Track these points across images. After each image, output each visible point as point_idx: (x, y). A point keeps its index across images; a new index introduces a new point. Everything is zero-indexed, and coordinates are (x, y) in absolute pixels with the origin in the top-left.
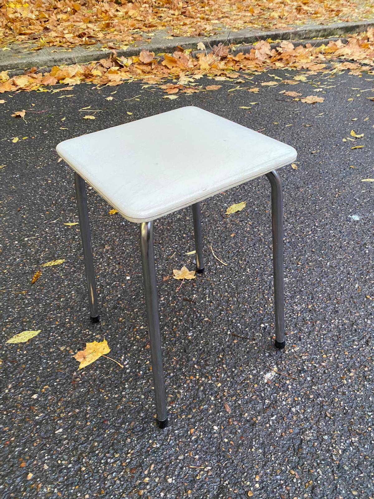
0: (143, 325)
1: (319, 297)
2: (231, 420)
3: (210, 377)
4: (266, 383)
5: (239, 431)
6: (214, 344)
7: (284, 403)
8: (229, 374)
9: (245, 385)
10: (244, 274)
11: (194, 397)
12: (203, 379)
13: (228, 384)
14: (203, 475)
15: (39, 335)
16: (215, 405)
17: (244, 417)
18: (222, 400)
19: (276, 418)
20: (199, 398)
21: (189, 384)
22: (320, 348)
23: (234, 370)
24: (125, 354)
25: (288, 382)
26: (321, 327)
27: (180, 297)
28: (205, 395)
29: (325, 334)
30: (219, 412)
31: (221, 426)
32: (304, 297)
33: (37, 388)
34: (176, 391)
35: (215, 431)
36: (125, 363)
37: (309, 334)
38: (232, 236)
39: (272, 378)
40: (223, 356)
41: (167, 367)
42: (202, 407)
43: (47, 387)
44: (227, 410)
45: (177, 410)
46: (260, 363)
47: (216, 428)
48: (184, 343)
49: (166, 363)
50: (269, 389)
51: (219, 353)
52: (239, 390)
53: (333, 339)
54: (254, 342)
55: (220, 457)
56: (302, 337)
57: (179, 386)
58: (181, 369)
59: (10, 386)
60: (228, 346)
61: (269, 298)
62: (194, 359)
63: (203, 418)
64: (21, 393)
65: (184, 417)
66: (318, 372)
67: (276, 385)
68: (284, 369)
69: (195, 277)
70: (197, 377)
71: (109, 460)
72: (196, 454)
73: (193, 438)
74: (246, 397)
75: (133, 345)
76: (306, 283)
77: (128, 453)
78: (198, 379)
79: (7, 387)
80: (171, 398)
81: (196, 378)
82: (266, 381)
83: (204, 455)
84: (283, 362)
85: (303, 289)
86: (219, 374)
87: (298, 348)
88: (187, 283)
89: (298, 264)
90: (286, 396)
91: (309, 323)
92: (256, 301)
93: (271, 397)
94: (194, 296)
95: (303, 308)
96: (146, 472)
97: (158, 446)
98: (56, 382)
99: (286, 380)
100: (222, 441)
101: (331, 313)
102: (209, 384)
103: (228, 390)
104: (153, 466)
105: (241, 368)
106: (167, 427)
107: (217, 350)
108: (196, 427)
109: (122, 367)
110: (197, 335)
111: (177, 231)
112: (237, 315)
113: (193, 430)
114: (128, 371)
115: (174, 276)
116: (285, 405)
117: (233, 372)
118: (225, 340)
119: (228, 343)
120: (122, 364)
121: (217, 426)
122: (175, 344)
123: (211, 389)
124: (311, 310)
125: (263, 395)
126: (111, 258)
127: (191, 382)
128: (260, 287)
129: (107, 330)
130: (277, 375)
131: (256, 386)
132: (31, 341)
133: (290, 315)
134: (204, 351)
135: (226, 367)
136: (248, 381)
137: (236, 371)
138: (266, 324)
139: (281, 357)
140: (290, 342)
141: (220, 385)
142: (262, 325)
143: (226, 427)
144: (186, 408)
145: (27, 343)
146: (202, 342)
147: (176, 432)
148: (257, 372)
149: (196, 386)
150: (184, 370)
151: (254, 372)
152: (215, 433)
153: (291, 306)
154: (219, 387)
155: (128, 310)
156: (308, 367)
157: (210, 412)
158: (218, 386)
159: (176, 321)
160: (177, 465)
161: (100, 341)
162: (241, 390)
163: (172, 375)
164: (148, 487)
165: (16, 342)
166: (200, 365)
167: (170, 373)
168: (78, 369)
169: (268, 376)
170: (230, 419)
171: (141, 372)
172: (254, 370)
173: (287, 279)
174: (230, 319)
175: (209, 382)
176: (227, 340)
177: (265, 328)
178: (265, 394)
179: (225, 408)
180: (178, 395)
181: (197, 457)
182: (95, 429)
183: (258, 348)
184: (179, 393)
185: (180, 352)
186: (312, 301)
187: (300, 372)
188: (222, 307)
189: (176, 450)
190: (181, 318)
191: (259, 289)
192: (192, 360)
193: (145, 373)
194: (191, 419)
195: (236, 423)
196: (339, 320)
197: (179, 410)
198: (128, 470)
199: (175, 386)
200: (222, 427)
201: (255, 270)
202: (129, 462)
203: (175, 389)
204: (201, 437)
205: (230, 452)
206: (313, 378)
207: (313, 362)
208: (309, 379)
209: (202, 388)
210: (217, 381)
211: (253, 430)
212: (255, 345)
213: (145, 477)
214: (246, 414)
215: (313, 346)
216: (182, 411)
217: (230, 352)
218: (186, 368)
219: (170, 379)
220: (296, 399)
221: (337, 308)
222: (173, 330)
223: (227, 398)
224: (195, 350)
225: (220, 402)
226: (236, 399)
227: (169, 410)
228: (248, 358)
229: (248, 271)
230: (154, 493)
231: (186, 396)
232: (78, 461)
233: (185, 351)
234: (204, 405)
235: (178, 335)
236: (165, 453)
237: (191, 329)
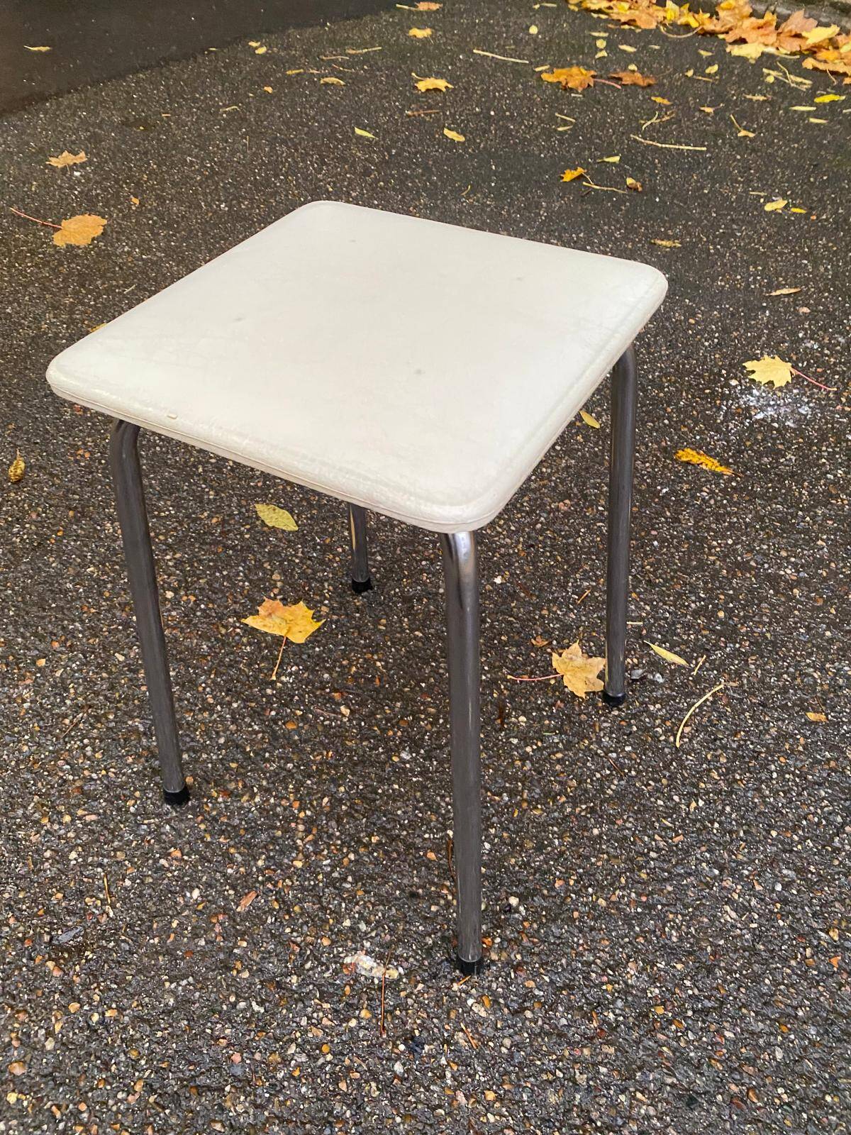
0: (387, 662)
1: (719, 1032)
2: (221, 917)
3: (310, 837)
4: (342, 964)
5: (202, 943)
6: (399, 812)
7: (304, 1022)
8: (336, 875)
9: (320, 919)
10: (676, 798)
11: (252, 827)
12: (301, 827)
13: (309, 880)
14: (96, 907)
15: (290, 532)
16: (249, 874)
17: (235, 943)
18: (262, 883)
19: (258, 1012)
20: (253, 837)
21: (280, 805)
22: (513, 1076)
23: (350, 879)
24: (306, 669)
25: (364, 1014)
26: (595, 1065)
27: (501, 693)
28: (265, 847)
29: (575, 1083)
30: (233, 887)
31: (202, 902)
32: (688, 983)
33: (187, 589)
34: (256, 790)
35: (188, 894)
36: (283, 679)
37: (548, 1034)
38: (811, 716)
39: (363, 973)
40: (379, 843)
41: (302, 751)
42: (232, 850)
43: (193, 599)
44: (242, 902)
45: (213, 809)
46: (392, 931)
47: (196, 893)
48: (377, 755)
49: (315, 745)
50: (327, 975)
51: (382, 834)
52: (302, 908)
53: (570, 1111)
54: (450, 897)
55: (140, 925)
56: (528, 1014)
57: (267, 790)
58: (309, 777)
59: (178, 556)
60: (409, 846)
61: (623, 888)
62: (342, 789)
63: (209, 861)
64: (169, 575)
65: (202, 827)
66: (427, 1089)
67: (348, 988)
68: (403, 994)
69: (584, 696)
70: (302, 815)
71: (89, 748)
72: (133, 880)
73: (163, 862)
74: (288, 930)
75: (329, 670)
76: (757, 979)
77: (107, 770)
78: (298, 818)
79: (175, 554)
80: (237, 788)
81: (300, 812)
82: (348, 960)
83: (134, 893)
84: (420, 986)
85: (719, 973)
86: (325, 852)
87: (483, 1014)
88: (554, 689)
89: (827, 933)
90: (325, 1022)
91: (595, 1024)
92: (593, 860)
93: (308, 985)
94: (522, 719)
95: (644, 991)
96: (80, 812)
97: (132, 810)
98: (206, 605)
99: (371, 1008)
100: (172, 917)
101: (673, 1086)
102: (295, 843)
103: (291, 887)
104: (94, 817)
105: (360, 893)
106: (172, 808)
107: (389, 826)
108: (186, 858)
109: (274, 678)
110: (412, 770)
111: (725, 595)
112: (517, 833)
113: (178, 854)
114: (269, 691)
115: (560, 655)
116: (298, 1025)
117: (345, 880)
118: (425, 832)
119: (418, 841)
120: (278, 675)
121: (202, 896)
122: (367, 739)
123: (282, 852)
124: (647, 1016)
125: (308, 965)
126: (539, 526)
127: (285, 809)
128: (653, 855)
129: (347, 615)
130: (376, 981)
131: (326, 942)
132: (274, 530)
133: (594, 962)
134: (374, 800)
135: (351, 861)
136: (331, 921)
137: (348, 886)
138: (521, 908)
139: (435, 976)
140: (494, 985)
141: (299, 864)
142: (514, 901)
143: (203, 914)
144: (223, 823)
145: (265, 529)
146: (396, 786)
147: (168, 827)
148: (366, 933)
149: (280, 821)
150: (309, 782)
151: (363, 927)
152: (184, 896)
153: (629, 957)
154: (293, 866)
155: (411, 622)
156: (430, 1056)
157: (230, 871)
158: (295, 863)
159: (429, 715)
160: (104, 856)
161: (317, 617)
162: (302, 914)
163: (290, 766)
164: (56, 827)
165: (260, 514)
166: (332, 807)
167: (291, 761)
168: (243, 621)
169: (365, 963)
170: (224, 914)
171: (273, 713)
172: (368, 923)
173: (734, 915)
174: (495, 819)
175: (299, 842)
176: (427, 836)
177: (510, 909)
178: (311, 969)
179: (246, 894)
180: (245, 798)
181: (128, 883)
182: (136, 702)
183: (437, 914)
184: (253, 796)
185: (350, 758)
186: (690, 1013)
187: (409, 1038)
188: (522, 791)
189: (132, 841)
190: (441, 721)
191: (643, 854)
192: (340, 786)
193: (275, 721)
194: (203, 842)
195: (218, 929)
196: (660, 1119)
197: (214, 813)
198: (78, 784)
199: (264, 783)
200: (200, 907)
201: (712, 822)
202: (92, 779)
203: (260, 787)
204: (170, 875)
205: (151, 941)
206: (406, 1079)
207: (455, 1068)
208: (398, 1068)
209: (279, 833)
210: (307, 857)
211: (213, 970)
212: (442, 902)
213: (71, 815)
214: (245, 944)
215: (511, 1056)
216: (215, 819)
217: (395, 855)
218: (316, 783)
219: (280, 767)
220: (325, 1049)
221: (711, 1103)
222: (402, 718)
223: (272, 891)
224: (369, 782)
225: (257, 881)
226: (274, 909)
227: (210, 797)
228: (396, 899)
229: (694, 805)
230: (48, 841)
231: (249, 811)
232: (78, 708)
233: (356, 764)
234: (239, 853)
235: (391, 733)
236: (122, 826)
237: (422, 751)
